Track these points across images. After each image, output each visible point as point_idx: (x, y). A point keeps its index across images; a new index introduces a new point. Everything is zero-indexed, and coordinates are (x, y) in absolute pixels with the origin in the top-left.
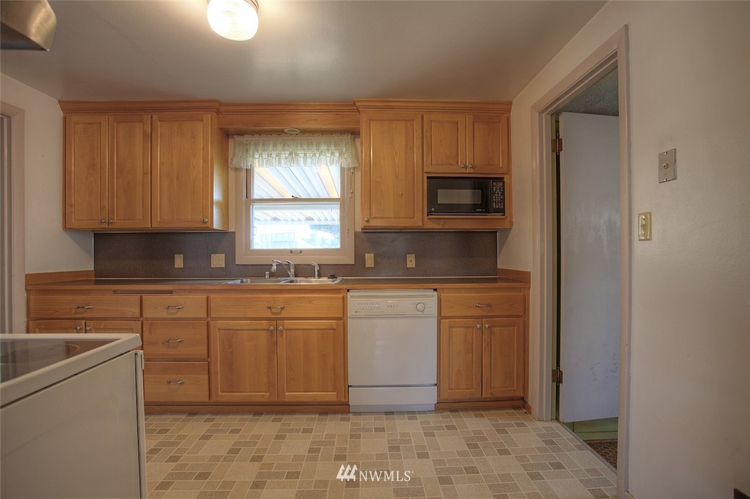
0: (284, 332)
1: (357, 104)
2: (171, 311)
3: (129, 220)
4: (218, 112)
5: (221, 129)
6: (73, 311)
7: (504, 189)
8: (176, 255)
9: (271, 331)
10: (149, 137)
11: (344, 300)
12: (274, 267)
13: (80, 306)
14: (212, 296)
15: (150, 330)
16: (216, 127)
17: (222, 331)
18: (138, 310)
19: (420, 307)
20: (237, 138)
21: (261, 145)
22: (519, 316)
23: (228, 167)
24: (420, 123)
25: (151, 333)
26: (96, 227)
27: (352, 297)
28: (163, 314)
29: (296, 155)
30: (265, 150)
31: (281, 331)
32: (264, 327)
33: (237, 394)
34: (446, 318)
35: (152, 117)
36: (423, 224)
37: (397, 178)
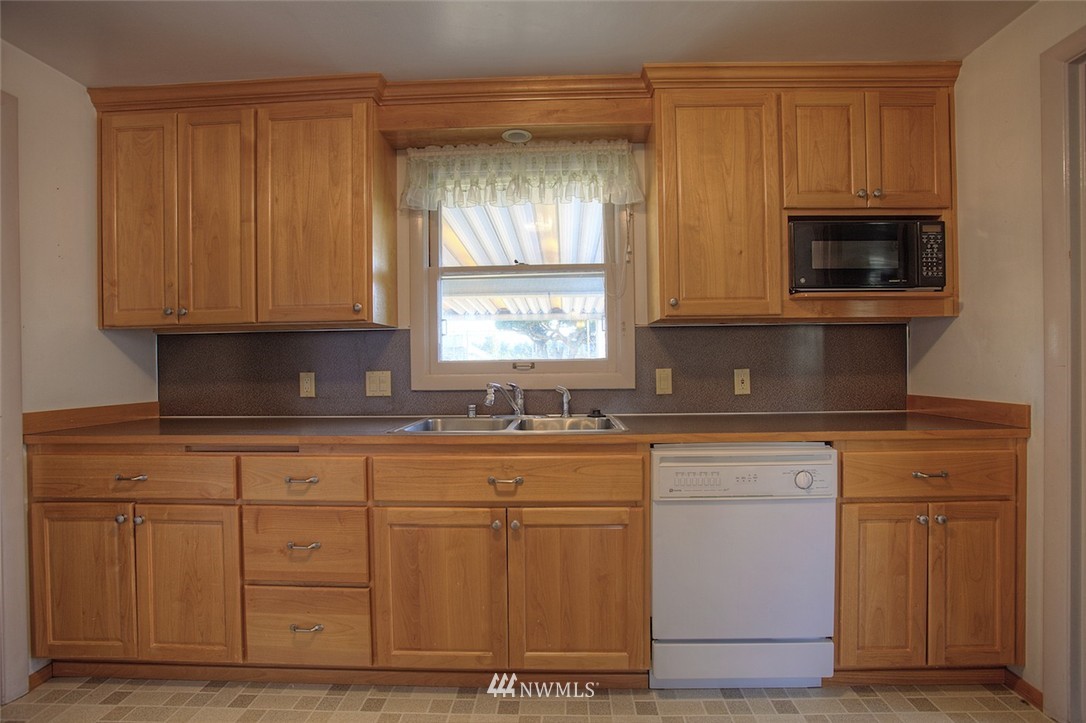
0: (522, 531)
1: (650, 74)
2: (295, 486)
3: (217, 308)
4: (379, 100)
5: (384, 134)
6: (111, 486)
7: (943, 238)
8: (301, 374)
9: (497, 530)
10: (252, 152)
11: (646, 467)
12: (491, 397)
13: (124, 476)
14: (376, 458)
15: (257, 522)
16: (376, 129)
17: (396, 528)
18: (231, 486)
19: (802, 479)
20: (413, 154)
21: (458, 164)
22: (1005, 499)
23: (396, 210)
24: (775, 110)
25: (257, 532)
26: (157, 323)
27: (663, 459)
28: (281, 494)
29: (526, 181)
30: (463, 176)
31: (516, 530)
32: (480, 521)
33: (428, 653)
34: (851, 501)
35: (256, 113)
36: (782, 311)
37: (730, 219)
